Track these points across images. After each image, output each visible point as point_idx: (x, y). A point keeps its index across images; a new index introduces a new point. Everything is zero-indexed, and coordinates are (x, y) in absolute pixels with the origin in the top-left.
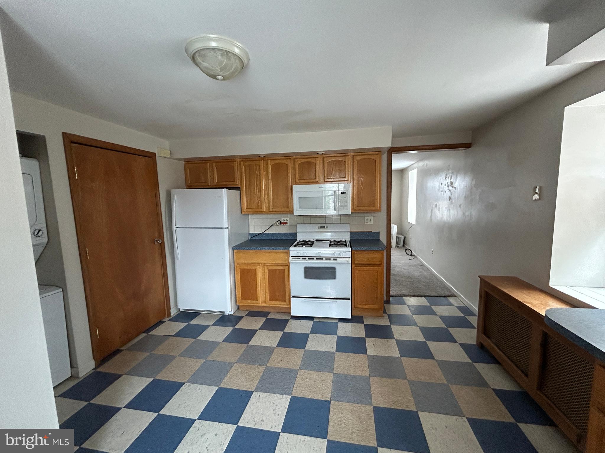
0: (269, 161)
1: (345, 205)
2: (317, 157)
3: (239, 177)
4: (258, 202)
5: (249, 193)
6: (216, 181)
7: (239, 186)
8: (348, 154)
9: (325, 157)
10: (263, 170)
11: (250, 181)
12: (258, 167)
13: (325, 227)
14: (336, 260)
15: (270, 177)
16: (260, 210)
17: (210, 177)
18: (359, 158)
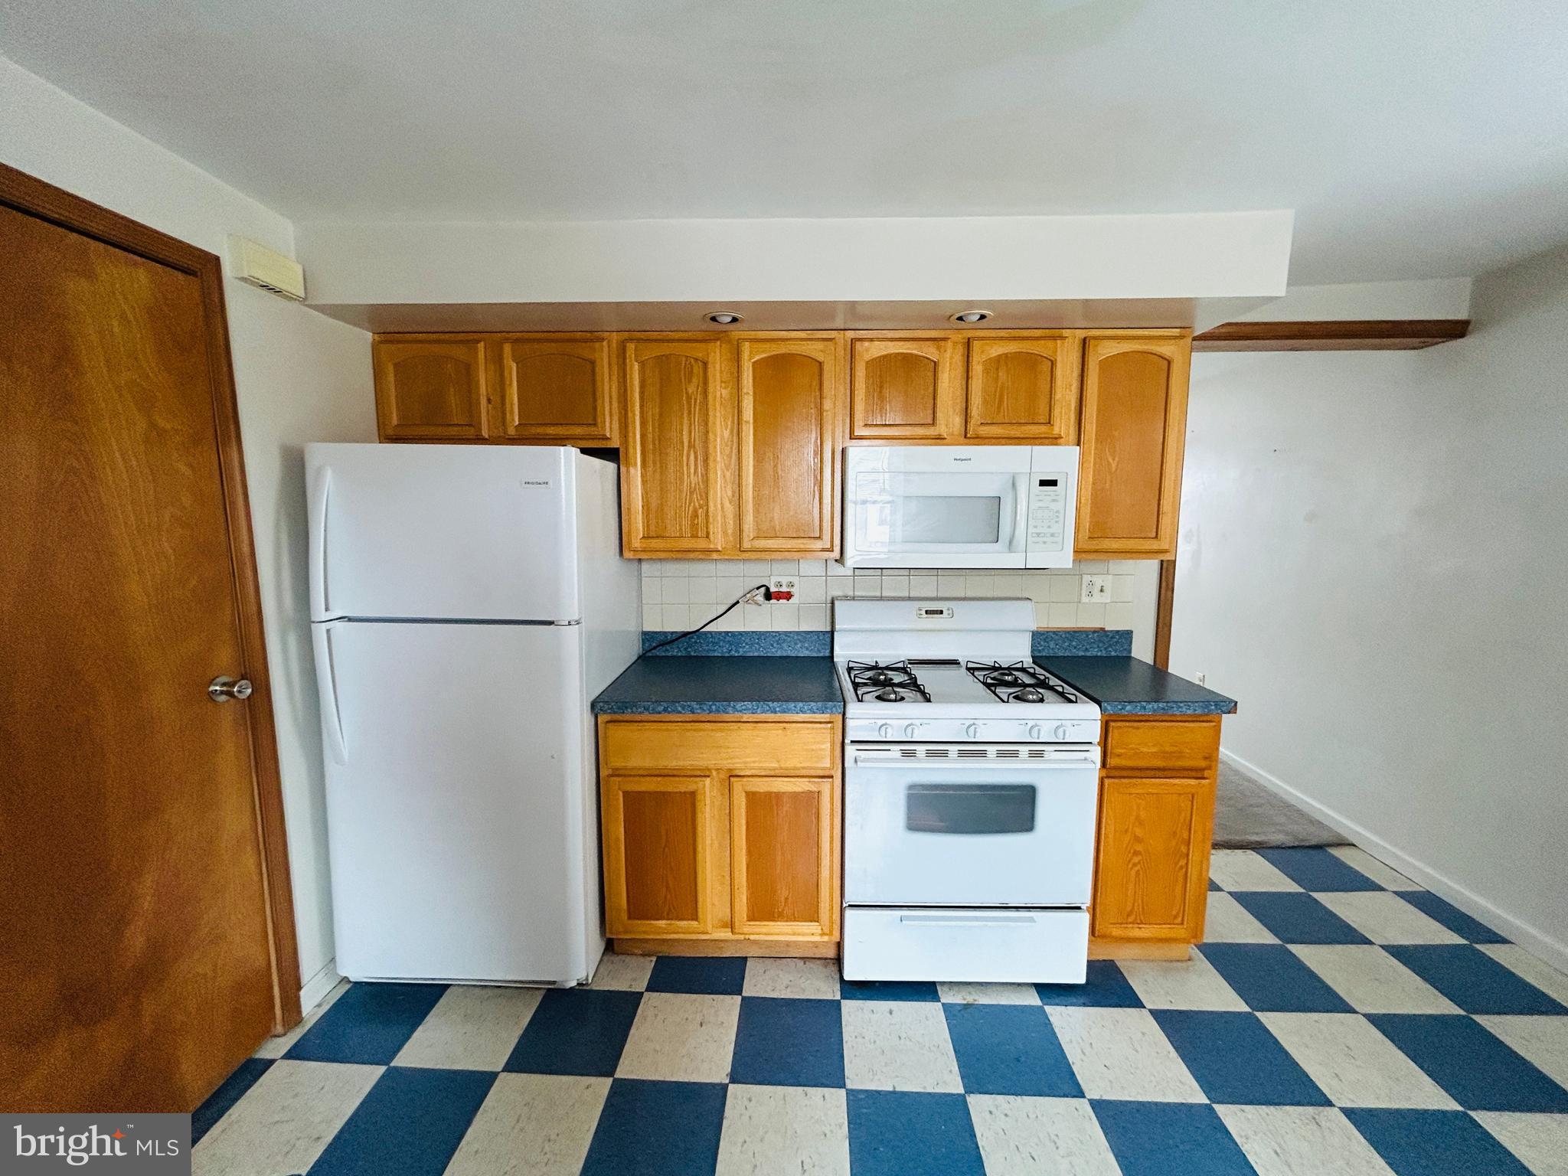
0: (746, 347)
1: (1051, 531)
2: (945, 339)
3: (615, 405)
4: (695, 511)
5: (658, 476)
6: (513, 420)
7: (615, 443)
8: (1066, 333)
9: (975, 339)
10: (718, 382)
11: (661, 425)
12: (697, 369)
13: (941, 612)
14: (1039, 754)
15: (748, 414)
16: (702, 544)
17: (489, 401)
18: (1109, 349)
